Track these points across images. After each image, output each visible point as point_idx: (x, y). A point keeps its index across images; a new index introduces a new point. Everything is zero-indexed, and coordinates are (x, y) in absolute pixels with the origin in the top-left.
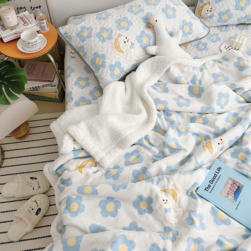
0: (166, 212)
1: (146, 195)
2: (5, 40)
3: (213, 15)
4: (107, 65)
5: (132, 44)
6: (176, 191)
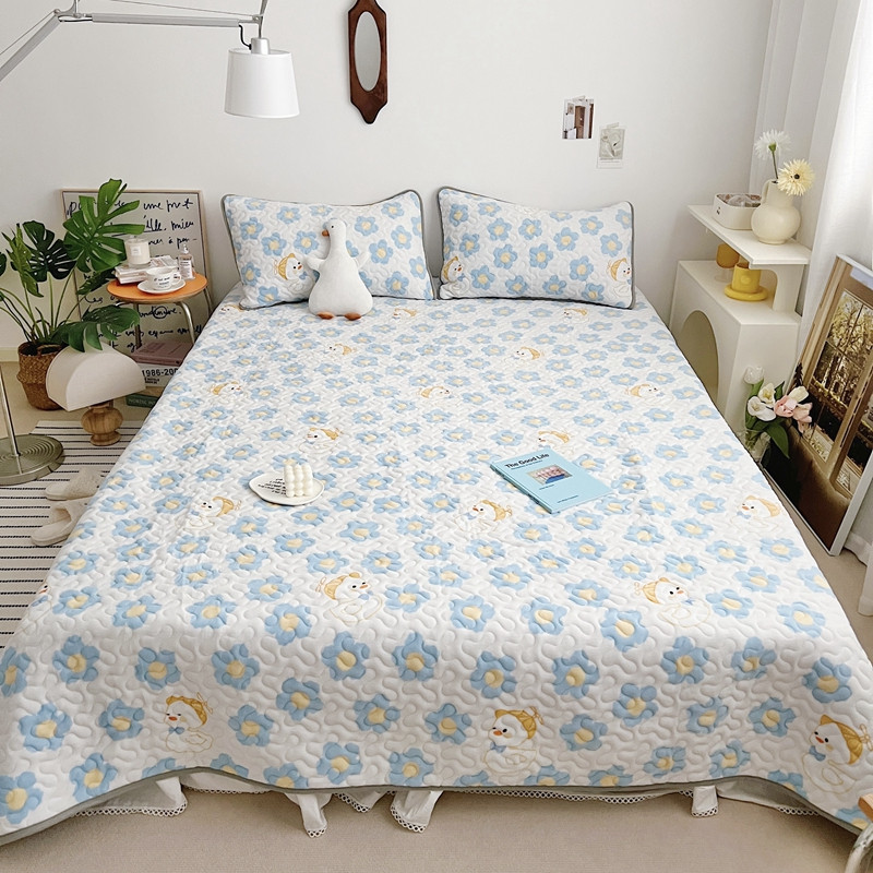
2: (122, 281)
3: (463, 276)
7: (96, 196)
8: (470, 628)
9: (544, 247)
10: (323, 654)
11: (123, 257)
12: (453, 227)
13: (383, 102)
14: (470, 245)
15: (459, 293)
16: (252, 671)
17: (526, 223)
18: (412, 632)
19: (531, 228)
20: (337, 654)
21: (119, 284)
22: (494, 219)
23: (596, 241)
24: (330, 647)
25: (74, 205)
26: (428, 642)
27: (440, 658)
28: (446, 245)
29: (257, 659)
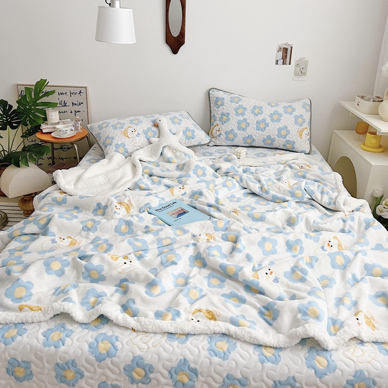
0: (115, 213)
1: (103, 204)
2: (44, 131)
3: (220, 134)
4: (114, 144)
5: (139, 134)
6: (130, 206)
7: (33, 87)
8: (220, 358)
9: (264, 120)
10: (124, 369)
11: (45, 119)
12: (217, 109)
13: (182, 43)
14: (225, 118)
15: (218, 143)
16: (79, 376)
17: (255, 108)
18: (182, 358)
19: (257, 110)
20: (133, 369)
21: (42, 133)
22: (238, 105)
23: (291, 118)
24: (129, 365)
25: (23, 92)
26: (192, 365)
27: (199, 376)
28: (212, 118)
29: (82, 369)
